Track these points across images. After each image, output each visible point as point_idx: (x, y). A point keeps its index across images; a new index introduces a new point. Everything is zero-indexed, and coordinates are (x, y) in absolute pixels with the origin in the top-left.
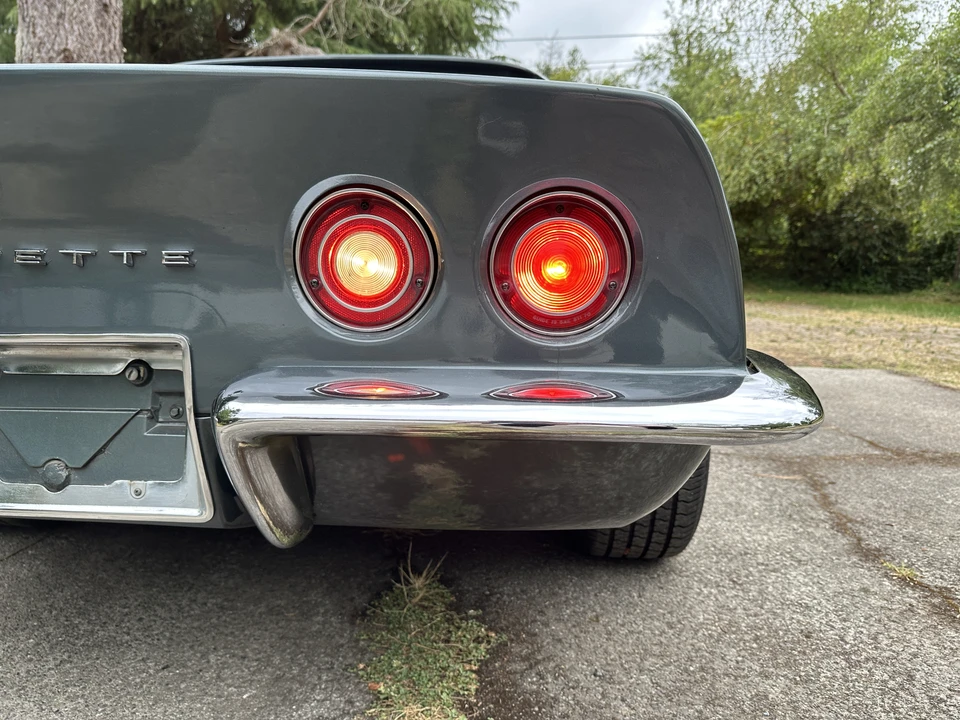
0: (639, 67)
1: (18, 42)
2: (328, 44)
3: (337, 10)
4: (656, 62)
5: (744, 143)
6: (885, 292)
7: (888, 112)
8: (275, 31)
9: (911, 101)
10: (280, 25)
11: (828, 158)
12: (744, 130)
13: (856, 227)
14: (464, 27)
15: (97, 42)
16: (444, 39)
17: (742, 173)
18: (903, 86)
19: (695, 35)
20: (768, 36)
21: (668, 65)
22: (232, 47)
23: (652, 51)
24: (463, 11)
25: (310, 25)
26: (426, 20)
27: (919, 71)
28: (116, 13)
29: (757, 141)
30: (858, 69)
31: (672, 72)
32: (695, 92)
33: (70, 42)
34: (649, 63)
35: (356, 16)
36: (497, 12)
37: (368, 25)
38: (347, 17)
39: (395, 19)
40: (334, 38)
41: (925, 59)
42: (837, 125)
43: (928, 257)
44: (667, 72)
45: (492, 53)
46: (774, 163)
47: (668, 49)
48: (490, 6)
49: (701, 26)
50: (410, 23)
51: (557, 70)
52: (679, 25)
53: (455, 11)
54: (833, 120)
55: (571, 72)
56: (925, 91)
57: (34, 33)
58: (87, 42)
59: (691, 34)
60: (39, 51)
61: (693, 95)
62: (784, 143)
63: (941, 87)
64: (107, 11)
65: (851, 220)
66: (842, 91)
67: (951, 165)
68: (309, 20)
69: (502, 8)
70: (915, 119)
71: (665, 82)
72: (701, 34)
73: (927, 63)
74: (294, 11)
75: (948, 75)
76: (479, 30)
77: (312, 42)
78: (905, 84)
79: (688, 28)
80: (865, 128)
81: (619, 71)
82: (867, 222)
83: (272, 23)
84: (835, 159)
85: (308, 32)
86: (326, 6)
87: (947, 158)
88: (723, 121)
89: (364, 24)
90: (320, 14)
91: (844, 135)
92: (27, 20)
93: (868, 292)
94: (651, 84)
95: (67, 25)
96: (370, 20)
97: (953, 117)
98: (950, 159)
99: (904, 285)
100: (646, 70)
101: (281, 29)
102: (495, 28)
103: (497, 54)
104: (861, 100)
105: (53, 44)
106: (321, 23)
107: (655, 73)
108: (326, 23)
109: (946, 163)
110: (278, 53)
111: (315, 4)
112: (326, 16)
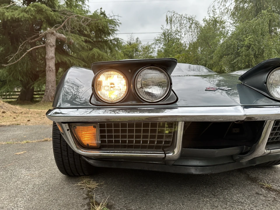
0: (155, 43)
2: (65, 33)
3: (68, 23)
4: (160, 41)
7: (223, 52)
8: (49, 29)
9: (229, 49)
10: (50, 27)
11: (209, 65)
12: (186, 58)
14: (106, 29)
16: (100, 33)
18: (227, 46)
19: (170, 34)
20: (190, 33)
21: (163, 42)
22: (35, 33)
23: (158, 38)
25: (60, 27)
26: (95, 27)
27: (230, 42)
29: (189, 61)
30: (214, 41)
31: (164, 44)
32: (170, 49)
34: (158, 42)
35: (74, 25)
36: (116, 26)
37: (77, 27)
38: (71, 25)
39: (86, 26)
40: (67, 31)
41: (231, 39)
42: (210, 56)
44: (163, 44)
45: (115, 37)
47: (163, 38)
48: (114, 24)
49: (171, 32)
50: (90, 27)
51: (133, 43)
52: (165, 31)
53: (104, 25)
54: (209, 55)
55: (137, 44)
56: (232, 47)
59: (169, 34)
61: (170, 50)
62: (197, 61)
63: (236, 46)
66: (210, 47)
67: (241, 66)
68: (59, 26)
69: (117, 25)
70: (230, 54)
71: (162, 47)
72: (171, 34)
73: (232, 40)
74: (55, 23)
75: (238, 43)
76: (111, 31)
77: (60, 32)
78: (227, 45)
79: (168, 32)
80: (218, 57)
81: (150, 44)
83: (48, 26)
84: (210, 65)
85: (59, 29)
86: (65, 22)
87: (240, 64)
88: (180, 56)
89: (76, 27)
90: (63, 24)
91: (212, 59)
94: (159, 47)
96: (78, 26)
97: (240, 54)
100: (157, 44)
101: (50, 28)
102: (115, 30)
103: (116, 37)
104: (216, 49)
106: (63, 27)
107: (160, 44)
108: (64, 27)
109: (240, 66)
110: (49, 35)
111: (61, 21)
112: (64, 25)
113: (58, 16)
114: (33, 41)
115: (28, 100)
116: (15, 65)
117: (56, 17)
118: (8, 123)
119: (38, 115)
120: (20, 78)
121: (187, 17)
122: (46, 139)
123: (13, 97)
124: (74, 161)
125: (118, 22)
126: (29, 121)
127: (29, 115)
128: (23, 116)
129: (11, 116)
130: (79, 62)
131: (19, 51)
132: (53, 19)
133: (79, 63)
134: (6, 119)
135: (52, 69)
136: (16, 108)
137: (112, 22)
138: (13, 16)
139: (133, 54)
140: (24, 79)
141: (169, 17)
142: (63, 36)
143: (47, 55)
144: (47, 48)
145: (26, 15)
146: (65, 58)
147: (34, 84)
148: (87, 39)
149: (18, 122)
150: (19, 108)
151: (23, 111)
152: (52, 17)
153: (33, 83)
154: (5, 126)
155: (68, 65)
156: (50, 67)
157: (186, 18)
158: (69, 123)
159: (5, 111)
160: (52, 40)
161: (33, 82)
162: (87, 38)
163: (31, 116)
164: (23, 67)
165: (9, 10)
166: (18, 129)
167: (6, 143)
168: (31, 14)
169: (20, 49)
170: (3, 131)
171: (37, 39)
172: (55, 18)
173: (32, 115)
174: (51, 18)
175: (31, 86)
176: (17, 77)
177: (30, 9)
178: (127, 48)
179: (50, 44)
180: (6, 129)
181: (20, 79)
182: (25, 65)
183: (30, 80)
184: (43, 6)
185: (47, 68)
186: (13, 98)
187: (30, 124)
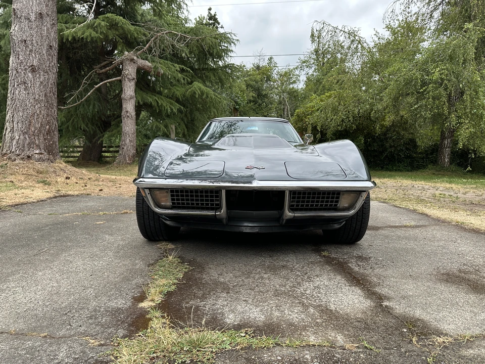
0: (300, 66)
1: (11, 62)
2: (151, 59)
3: (155, 44)
4: (308, 64)
5: (339, 104)
6: (408, 171)
7: (399, 91)
8: (126, 53)
9: (408, 87)
10: (129, 50)
11: (375, 111)
12: (340, 98)
13: (393, 141)
14: (215, 50)
15: (46, 62)
17: (338, 118)
21: (314, 65)
22: (105, 59)
24: (214, 43)
25: (142, 50)
26: (197, 47)
28: (55, 49)
29: (345, 103)
33: (34, 62)
34: (304, 64)
35: (164, 46)
36: (230, 44)
38: (159, 46)
40: (154, 56)
42: (379, 96)
43: (427, 155)
44: (313, 69)
46: (353, 113)
47: (314, 57)
48: (227, 41)
52: (318, 47)
53: (211, 43)
54: (377, 94)
55: (270, 68)
57: (18, 58)
58: (42, 62)
59: (324, 51)
60: (20, 66)
62: (356, 104)
63: (420, 81)
64: (51, 49)
65: (391, 138)
66: (383, 81)
67: (425, 115)
69: (232, 43)
70: (410, 94)
71: (312, 73)
74: (135, 44)
76: (222, 52)
77: (144, 57)
78: (405, 80)
80: (390, 98)
82: (398, 139)
83: (125, 48)
84: (378, 111)
85: (142, 53)
86: (150, 41)
89: (168, 50)
90: (147, 45)
91: (382, 101)
92: (16, 52)
93: (401, 171)
94: (305, 74)
95: (33, 55)
96: (170, 48)
97: (425, 94)
98: (425, 112)
99: (417, 167)
100: (303, 68)
101: (129, 52)
102: (230, 51)
103: (230, 62)
104: (389, 85)
105: (27, 63)
106: (148, 49)
107: (308, 69)
108: (150, 49)
110: (127, 62)
111: (145, 40)
112: (150, 46)
113: (140, 32)
114: (103, 70)
115: (94, 161)
116: (76, 108)
117: (137, 33)
118: (75, 192)
119: (111, 183)
120: (83, 126)
121: (346, 30)
122: (126, 211)
123: (72, 155)
124: (155, 224)
125: (234, 38)
126: (101, 190)
127: (101, 183)
128: (93, 183)
129: (77, 183)
130: (171, 104)
131: (83, 87)
132: (133, 37)
133: (171, 106)
134: (71, 187)
135: (130, 114)
136: (83, 173)
137: (224, 38)
138: (74, 35)
139: (262, 85)
140: (88, 128)
141: (317, 30)
142: (148, 64)
143: (123, 92)
144: (123, 82)
145: (94, 34)
146: (150, 97)
147: (103, 136)
148: (185, 68)
149: (88, 192)
150: (87, 173)
151: (91, 176)
152: (132, 35)
153: (101, 135)
154: (73, 196)
155: (154, 109)
156: (127, 112)
157: (344, 32)
158: (150, 189)
159: (69, 176)
160: (130, 71)
161: (102, 133)
162: (183, 66)
163: (102, 185)
164: (88, 110)
165: (70, 25)
166: (90, 201)
167: (81, 214)
168: (101, 32)
169: (84, 83)
170: (72, 201)
171: (110, 67)
172: (136, 35)
173: (104, 183)
174: (129, 36)
175: (99, 138)
176: (79, 126)
177: (100, 24)
178: (253, 75)
179: (128, 77)
180: (75, 199)
181: (82, 128)
182: (91, 107)
183: (97, 129)
184: (118, 18)
185: (123, 113)
186: (72, 157)
187: (102, 194)
